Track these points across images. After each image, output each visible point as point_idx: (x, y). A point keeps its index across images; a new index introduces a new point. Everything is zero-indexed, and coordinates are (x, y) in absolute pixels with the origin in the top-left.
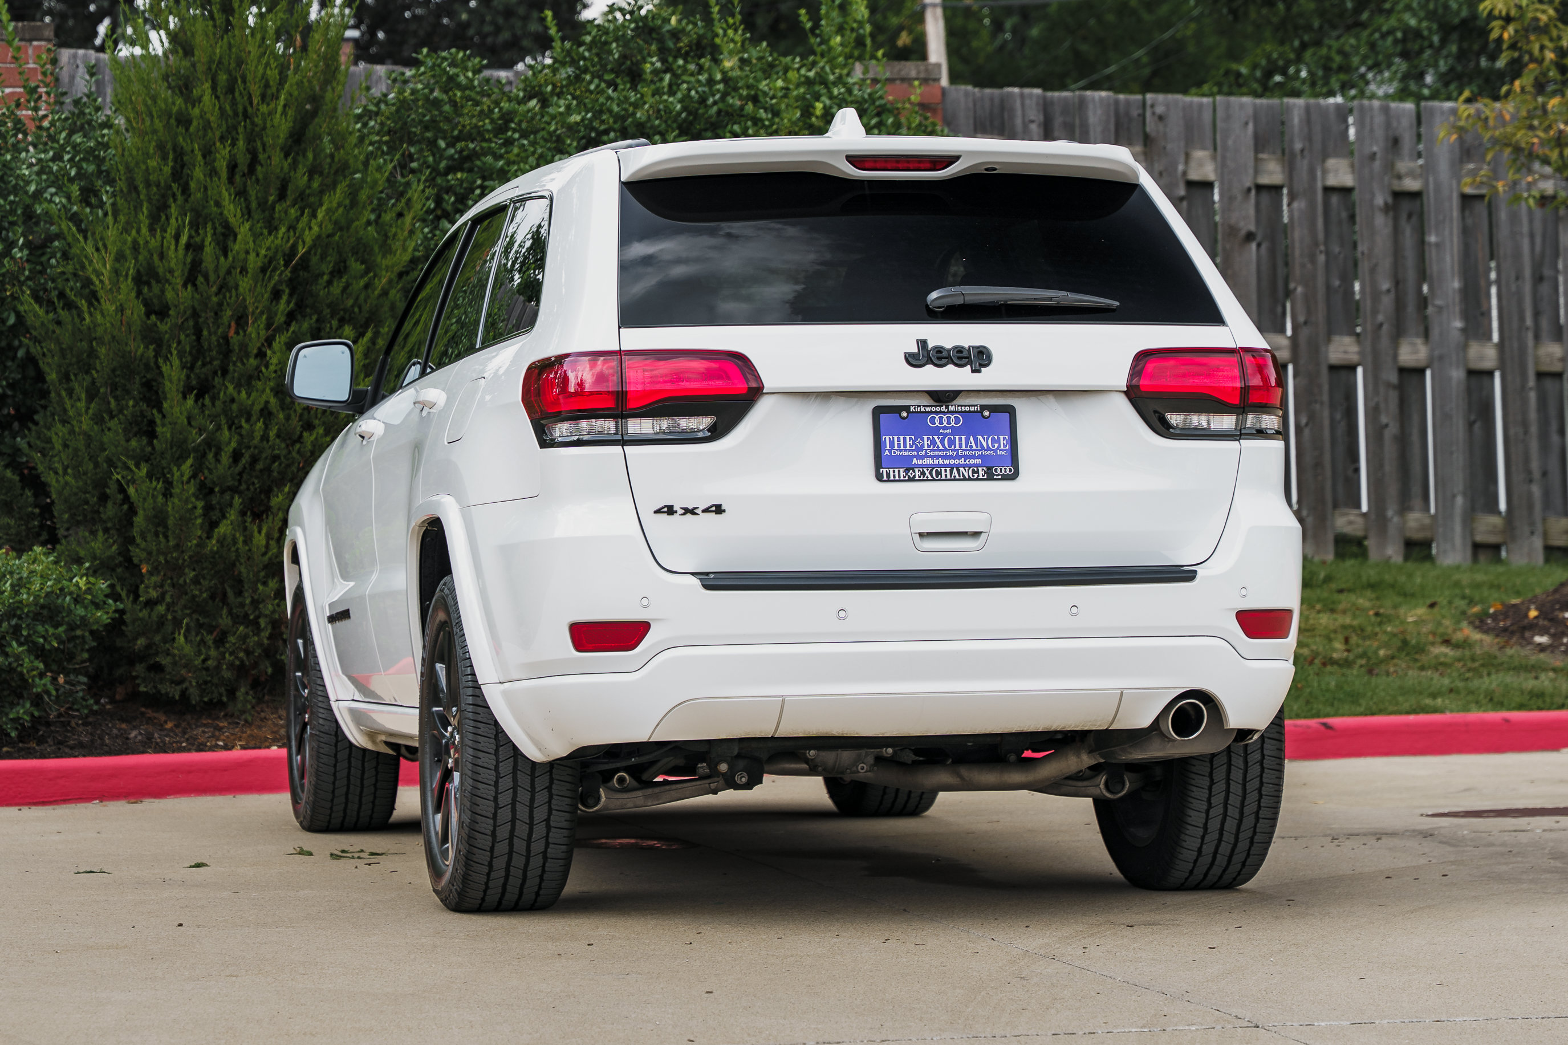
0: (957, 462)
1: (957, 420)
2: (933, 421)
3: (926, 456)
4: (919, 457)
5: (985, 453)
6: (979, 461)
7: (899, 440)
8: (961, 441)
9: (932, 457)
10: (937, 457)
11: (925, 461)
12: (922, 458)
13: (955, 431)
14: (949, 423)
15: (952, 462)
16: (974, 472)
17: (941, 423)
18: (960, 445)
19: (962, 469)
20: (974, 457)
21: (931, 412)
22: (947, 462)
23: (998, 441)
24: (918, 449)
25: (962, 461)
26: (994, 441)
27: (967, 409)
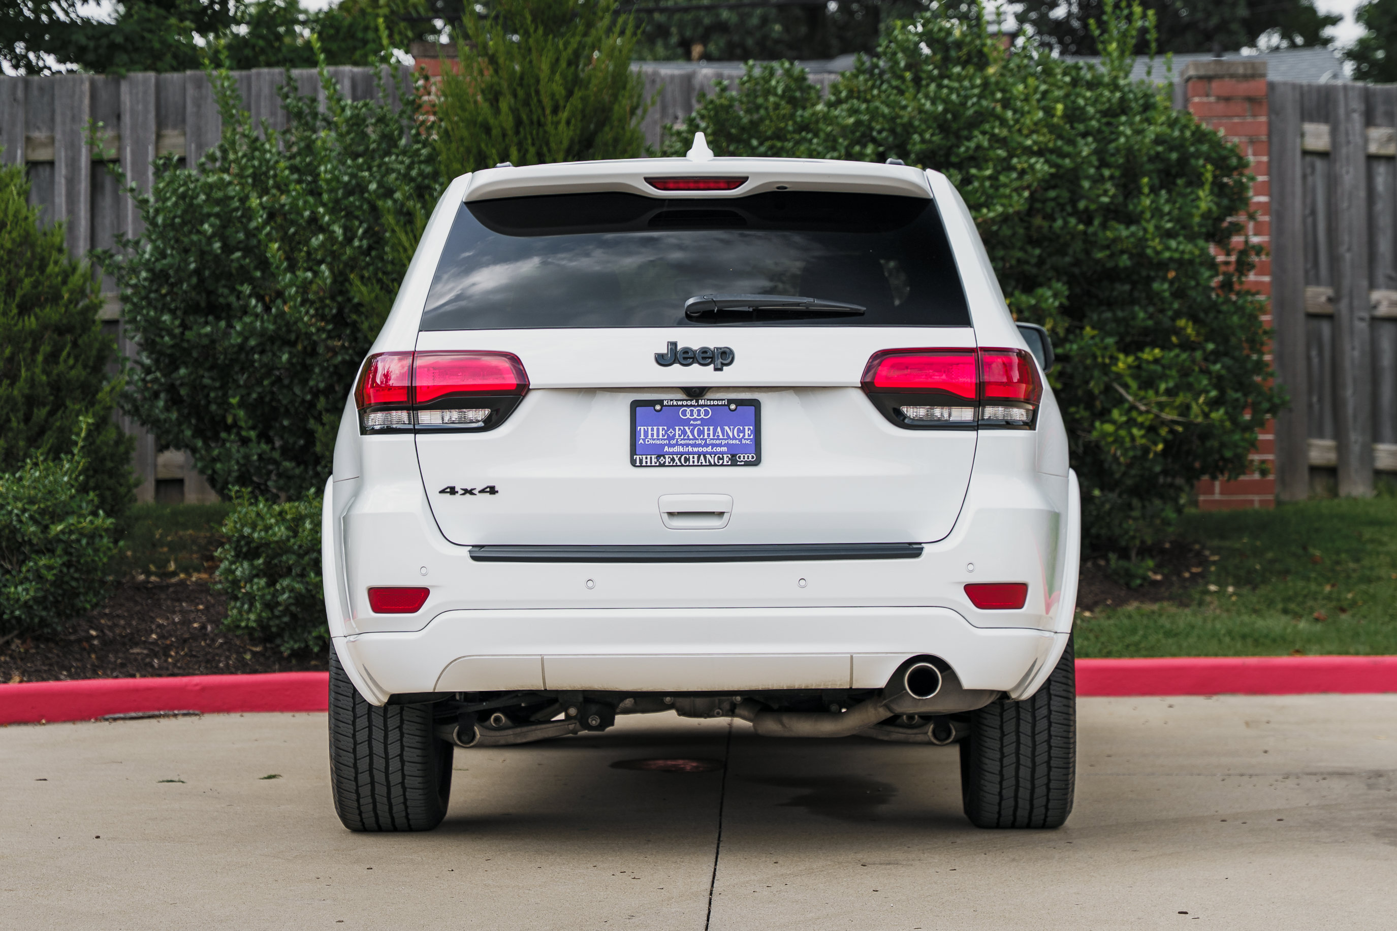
1: (706, 413)
2: (684, 413)
3: (677, 444)
4: (670, 445)
5: (731, 442)
6: (725, 449)
8: (708, 431)
9: (683, 445)
10: (687, 445)
11: (676, 449)
12: (674, 446)
13: (704, 422)
14: (699, 415)
16: (719, 458)
17: (692, 415)
18: (709, 435)
20: (720, 445)
21: (683, 406)
22: (696, 450)
23: (744, 431)
24: (669, 438)
25: (709, 449)
26: (739, 431)
27: (716, 403)
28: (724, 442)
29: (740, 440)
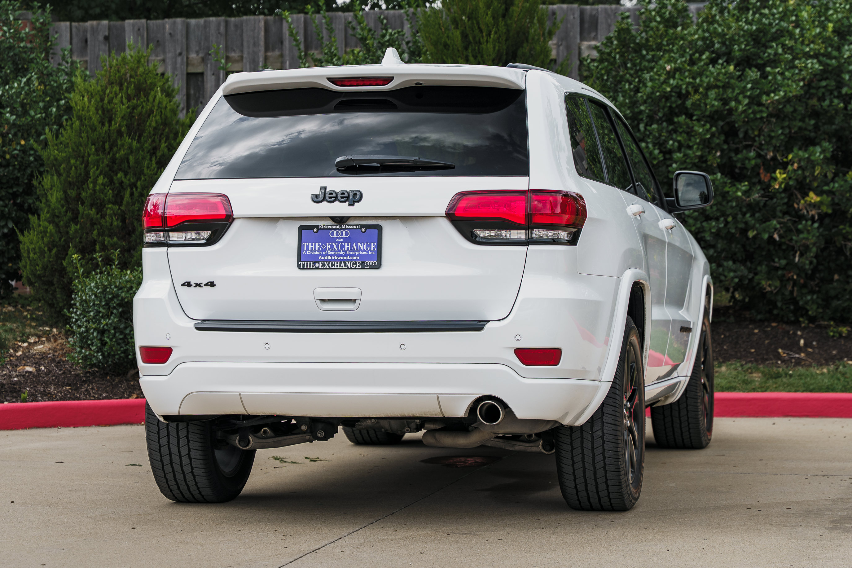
0: (345, 258)
3: (327, 255)
4: (323, 255)
7: (312, 245)
9: (331, 255)
10: (334, 255)
11: (326, 258)
12: (325, 255)
13: (346, 240)
14: (342, 235)
15: (342, 258)
17: (337, 235)
18: (348, 248)
19: (347, 262)
20: (355, 255)
21: (331, 229)
22: (339, 258)
24: (323, 251)
25: (348, 258)
26: (367, 246)
28: (357, 253)
29: (368, 252)
